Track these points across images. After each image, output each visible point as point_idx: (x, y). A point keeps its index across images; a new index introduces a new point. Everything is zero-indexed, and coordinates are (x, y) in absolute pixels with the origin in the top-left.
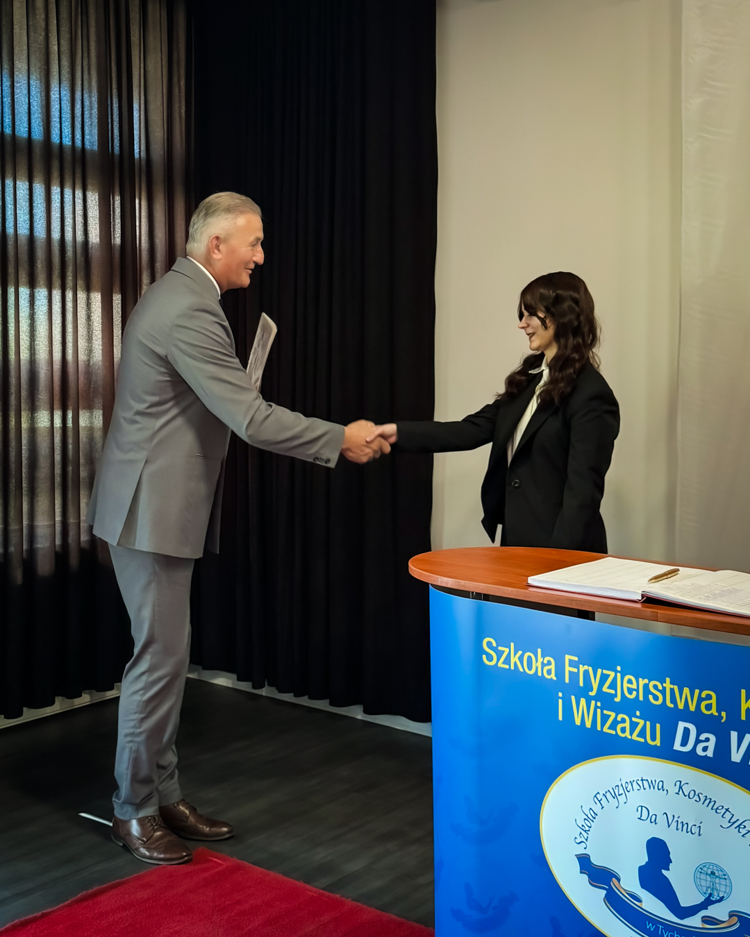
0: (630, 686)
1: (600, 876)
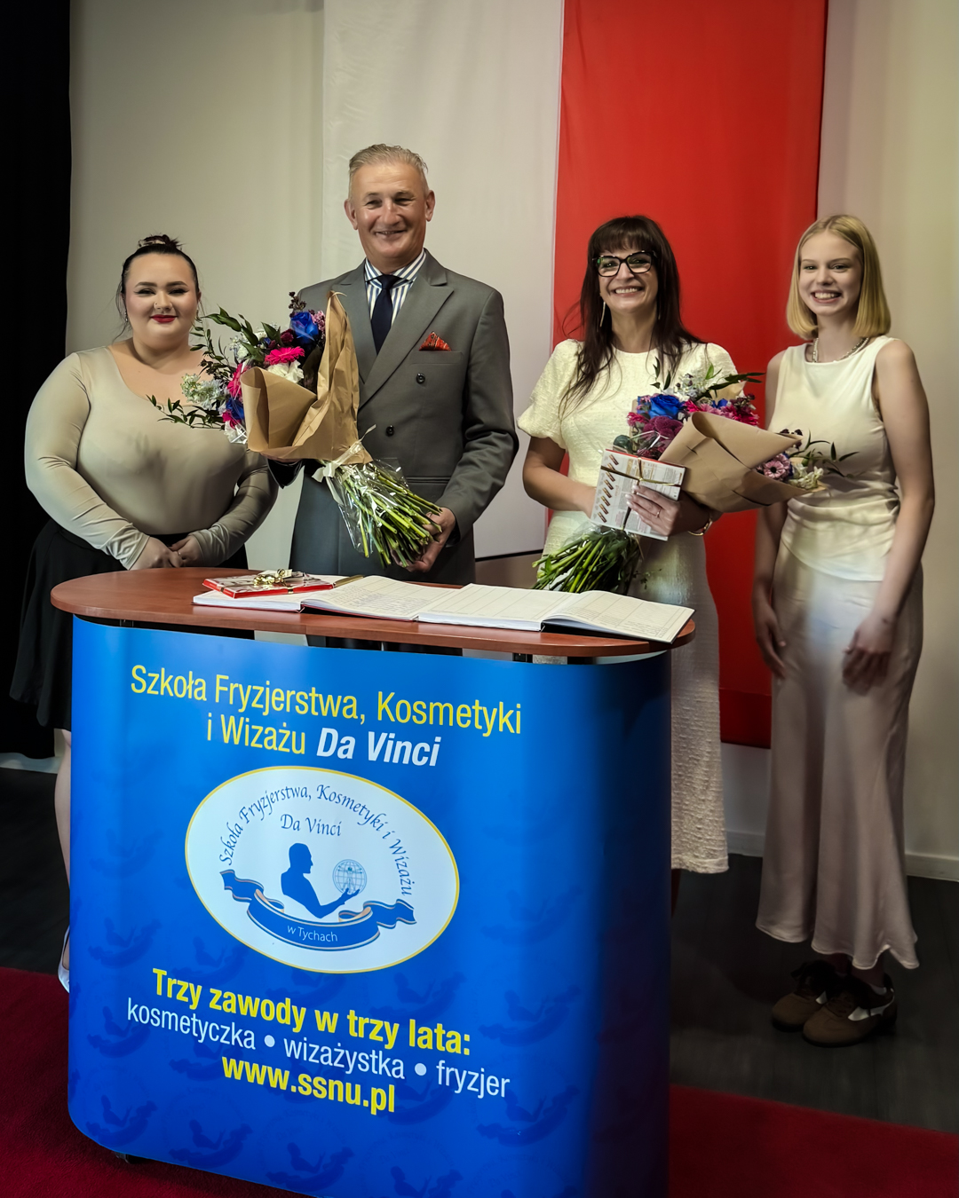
0: (278, 699)
1: (242, 889)
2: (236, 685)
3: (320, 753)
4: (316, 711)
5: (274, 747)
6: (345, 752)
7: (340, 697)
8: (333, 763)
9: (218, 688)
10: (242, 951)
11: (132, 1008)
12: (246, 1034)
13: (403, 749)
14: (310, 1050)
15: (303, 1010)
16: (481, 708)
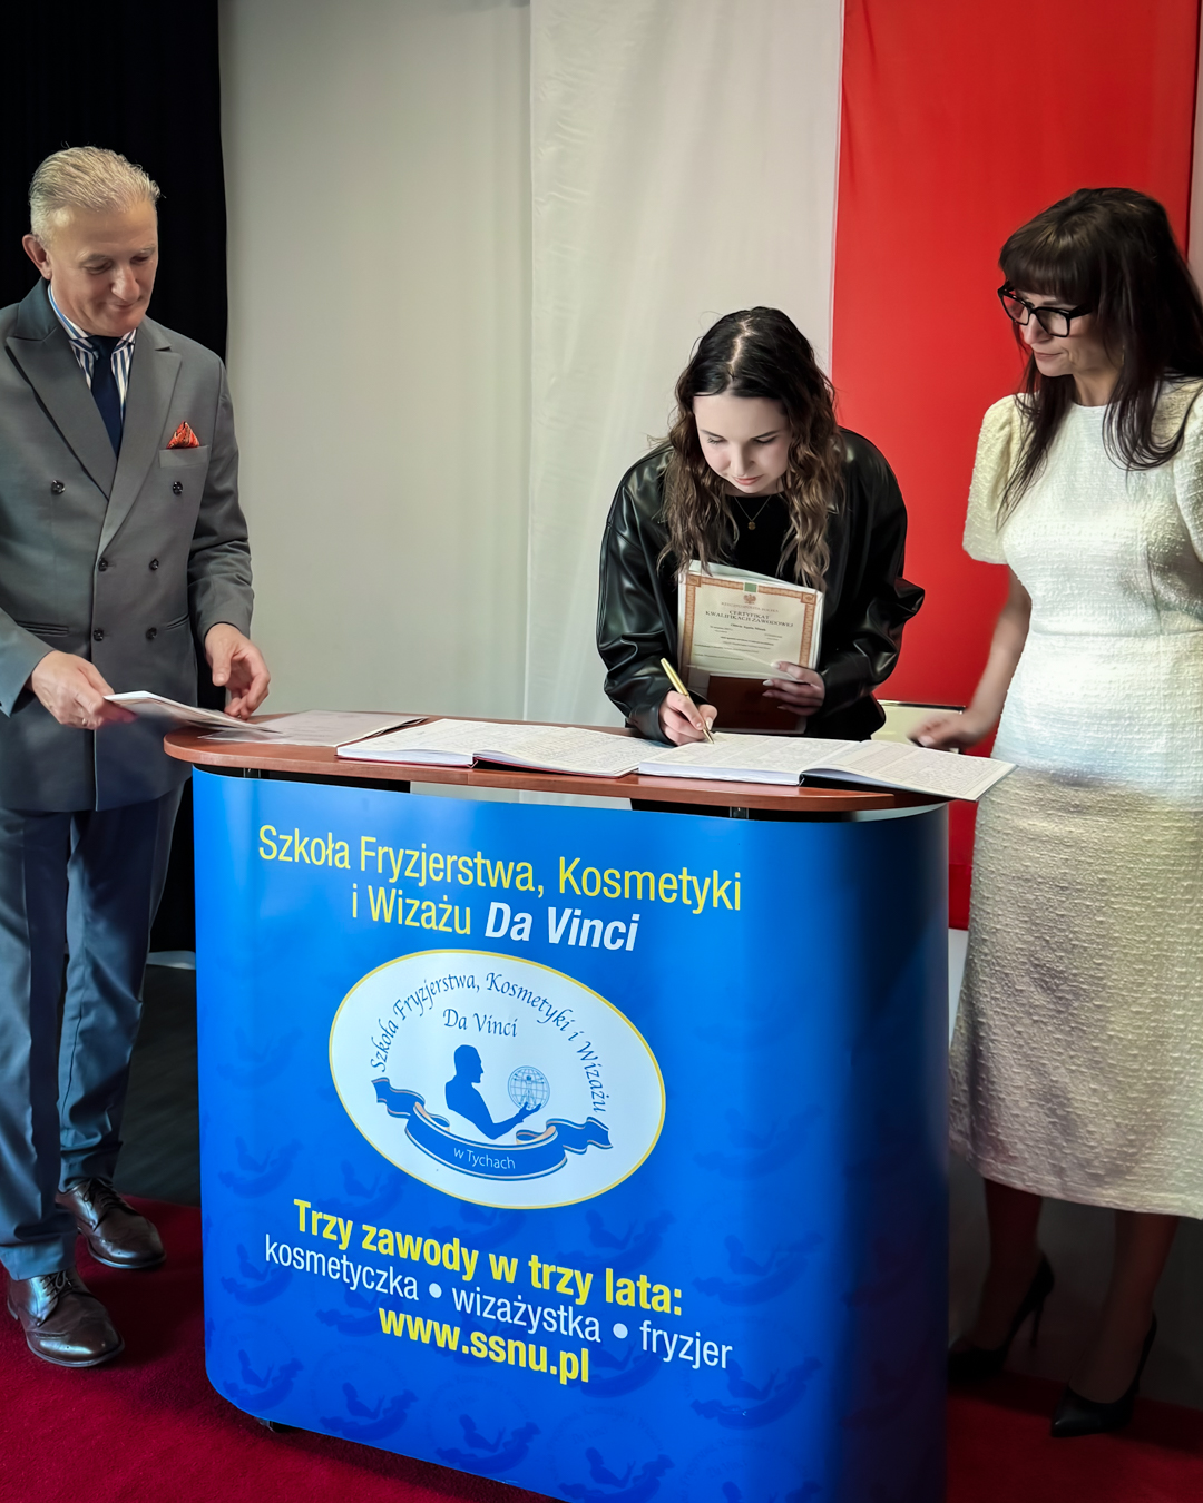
0: (437, 866)
1: (398, 1101)
2: (386, 849)
3: (489, 933)
4: (483, 881)
5: (433, 925)
6: (520, 932)
7: (512, 864)
8: (505, 946)
9: (364, 853)
10: (400, 1178)
11: (270, 1246)
12: (406, 1281)
13: (593, 928)
14: (484, 1304)
15: (475, 1253)
16: (690, 878)
